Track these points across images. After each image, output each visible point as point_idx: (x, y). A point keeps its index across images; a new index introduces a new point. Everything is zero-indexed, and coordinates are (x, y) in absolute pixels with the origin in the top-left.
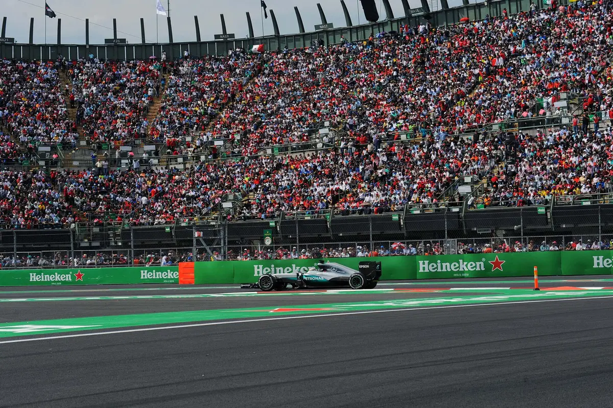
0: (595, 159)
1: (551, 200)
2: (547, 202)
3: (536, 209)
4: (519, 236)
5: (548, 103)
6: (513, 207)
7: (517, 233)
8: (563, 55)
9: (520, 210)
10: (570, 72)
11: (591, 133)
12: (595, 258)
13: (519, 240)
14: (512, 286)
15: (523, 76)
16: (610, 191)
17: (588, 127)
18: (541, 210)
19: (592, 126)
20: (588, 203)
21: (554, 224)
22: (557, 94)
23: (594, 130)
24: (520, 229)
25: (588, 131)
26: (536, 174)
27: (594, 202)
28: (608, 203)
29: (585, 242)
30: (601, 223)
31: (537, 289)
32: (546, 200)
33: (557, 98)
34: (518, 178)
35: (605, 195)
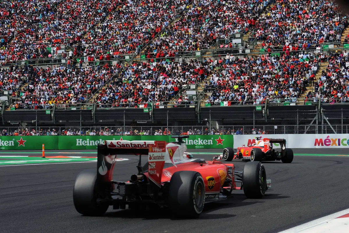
0: (80, 84)
1: (53, 106)
2: (51, 107)
3: (45, 111)
4: (35, 126)
5: (54, 51)
6: (32, 110)
7: (34, 124)
8: (64, 24)
9: (35, 111)
10: (67, 34)
11: (77, 69)
12: (78, 140)
13: (35, 129)
14: (30, 155)
15: (40, 34)
16: (87, 102)
17: (76, 65)
18: (48, 112)
19: (78, 65)
20: (75, 109)
21: (55, 120)
22: (60, 46)
23: (79, 67)
24: (35, 122)
25: (76, 68)
26: (46, 91)
27: (78, 108)
28: (86, 109)
29: (72, 130)
30: (81, 120)
31: (44, 157)
32: (51, 106)
33: (59, 48)
34: (35, 93)
35: (84, 104)
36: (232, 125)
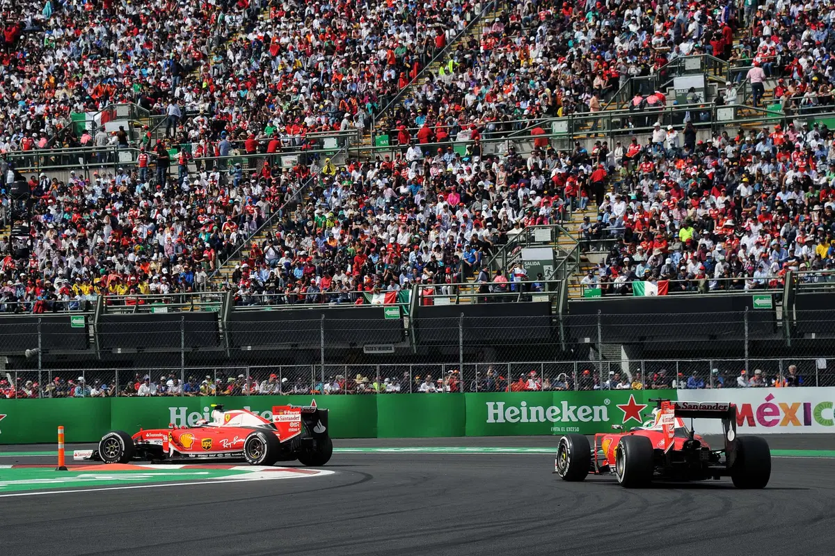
0: (179, 230)
1: (95, 302)
2: (88, 306)
3: (68, 319)
4: (33, 368)
5: (94, 124)
6: (25, 314)
7: (32, 362)
8: (125, 34)
9: (35, 319)
10: (135, 68)
11: (171, 181)
14: (17, 463)
15: (47, 68)
16: (203, 289)
17: (168, 171)
18: (78, 322)
19: (174, 169)
20: (164, 311)
21: (101, 347)
22: (112, 107)
23: (177, 177)
24: (35, 355)
25: (167, 178)
26: (70, 254)
27: (174, 308)
28: (199, 311)
29: (155, 379)
30: (185, 346)
31: (63, 468)
32: (88, 302)
33: (110, 116)
34: (35, 261)
35: (194, 295)
36: (674, 358)
